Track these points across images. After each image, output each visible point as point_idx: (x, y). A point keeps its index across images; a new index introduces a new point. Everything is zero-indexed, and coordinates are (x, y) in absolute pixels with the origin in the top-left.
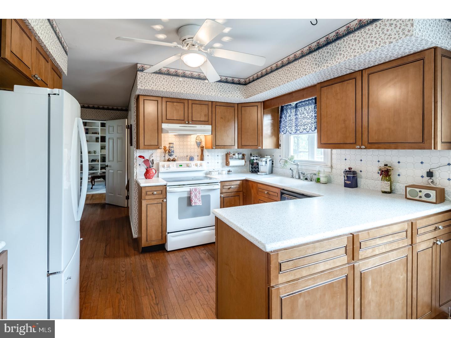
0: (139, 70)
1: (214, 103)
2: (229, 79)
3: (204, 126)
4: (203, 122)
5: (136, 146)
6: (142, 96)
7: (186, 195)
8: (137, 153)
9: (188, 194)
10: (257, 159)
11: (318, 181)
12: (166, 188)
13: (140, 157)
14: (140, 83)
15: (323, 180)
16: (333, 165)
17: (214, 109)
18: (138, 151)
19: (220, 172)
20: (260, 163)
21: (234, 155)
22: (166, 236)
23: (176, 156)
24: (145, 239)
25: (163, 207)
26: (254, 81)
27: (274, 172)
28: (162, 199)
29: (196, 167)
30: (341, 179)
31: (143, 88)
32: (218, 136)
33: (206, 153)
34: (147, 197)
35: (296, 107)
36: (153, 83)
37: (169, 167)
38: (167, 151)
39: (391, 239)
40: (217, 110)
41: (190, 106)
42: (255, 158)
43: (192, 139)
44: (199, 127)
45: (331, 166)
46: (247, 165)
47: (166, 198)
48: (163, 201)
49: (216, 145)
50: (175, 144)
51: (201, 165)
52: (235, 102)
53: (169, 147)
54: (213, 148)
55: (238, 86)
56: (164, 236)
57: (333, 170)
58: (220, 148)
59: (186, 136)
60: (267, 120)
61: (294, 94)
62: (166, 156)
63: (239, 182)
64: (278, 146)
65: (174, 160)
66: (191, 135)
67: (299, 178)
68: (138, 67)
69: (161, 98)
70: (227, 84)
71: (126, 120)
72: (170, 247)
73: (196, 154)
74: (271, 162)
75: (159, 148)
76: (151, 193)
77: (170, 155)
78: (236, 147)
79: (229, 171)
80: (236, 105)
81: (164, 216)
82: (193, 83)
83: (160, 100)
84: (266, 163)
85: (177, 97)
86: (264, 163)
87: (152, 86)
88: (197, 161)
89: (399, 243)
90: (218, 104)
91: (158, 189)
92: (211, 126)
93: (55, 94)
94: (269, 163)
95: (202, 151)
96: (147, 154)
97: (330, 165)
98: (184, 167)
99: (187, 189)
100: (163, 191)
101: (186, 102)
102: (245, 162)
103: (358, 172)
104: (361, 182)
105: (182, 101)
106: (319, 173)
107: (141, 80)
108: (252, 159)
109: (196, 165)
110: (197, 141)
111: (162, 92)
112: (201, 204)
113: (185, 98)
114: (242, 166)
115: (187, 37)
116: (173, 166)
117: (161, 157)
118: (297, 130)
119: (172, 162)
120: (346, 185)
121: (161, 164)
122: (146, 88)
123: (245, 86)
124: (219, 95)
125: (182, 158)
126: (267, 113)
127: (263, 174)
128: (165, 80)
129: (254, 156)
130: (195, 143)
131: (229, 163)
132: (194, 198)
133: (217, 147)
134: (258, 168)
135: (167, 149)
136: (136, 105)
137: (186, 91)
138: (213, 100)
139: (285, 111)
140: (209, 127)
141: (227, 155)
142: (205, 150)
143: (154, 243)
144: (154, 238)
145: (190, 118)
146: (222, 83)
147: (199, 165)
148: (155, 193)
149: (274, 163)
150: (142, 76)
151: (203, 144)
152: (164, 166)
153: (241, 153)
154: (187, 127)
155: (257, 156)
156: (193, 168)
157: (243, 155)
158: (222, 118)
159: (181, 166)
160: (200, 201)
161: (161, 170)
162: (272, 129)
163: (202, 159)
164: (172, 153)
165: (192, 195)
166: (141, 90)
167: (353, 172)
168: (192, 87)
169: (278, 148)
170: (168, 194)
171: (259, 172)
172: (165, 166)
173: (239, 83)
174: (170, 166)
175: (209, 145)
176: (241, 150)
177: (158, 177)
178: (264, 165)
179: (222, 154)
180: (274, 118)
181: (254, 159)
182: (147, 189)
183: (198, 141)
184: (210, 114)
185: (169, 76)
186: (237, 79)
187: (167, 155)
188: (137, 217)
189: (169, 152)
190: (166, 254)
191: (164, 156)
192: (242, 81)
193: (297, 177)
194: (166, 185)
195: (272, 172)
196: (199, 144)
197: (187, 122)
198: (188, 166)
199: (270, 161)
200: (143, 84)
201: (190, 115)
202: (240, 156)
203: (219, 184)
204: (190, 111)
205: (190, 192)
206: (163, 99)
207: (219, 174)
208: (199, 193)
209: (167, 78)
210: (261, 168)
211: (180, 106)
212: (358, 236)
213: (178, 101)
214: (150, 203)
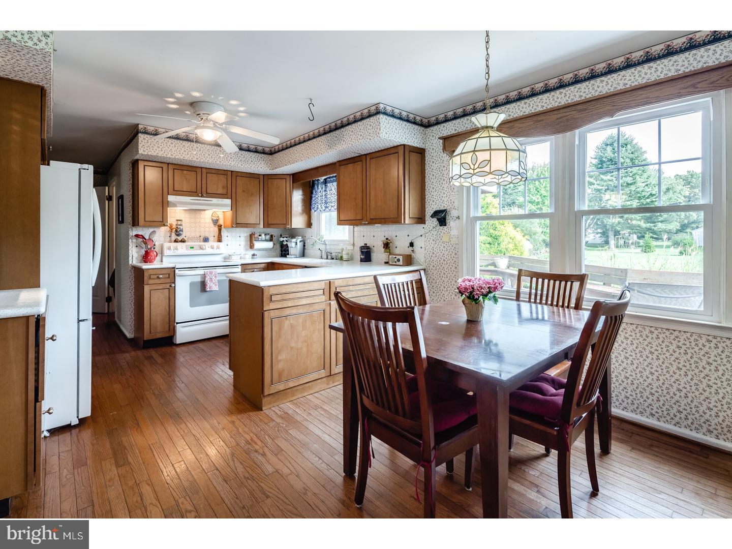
0: (140, 132)
1: (234, 174)
2: (252, 147)
3: (222, 201)
4: (221, 196)
5: (131, 223)
6: (142, 162)
7: (199, 279)
8: (134, 232)
9: (202, 278)
10: (287, 241)
11: (341, 258)
12: (175, 271)
13: (137, 236)
14: (142, 147)
15: (345, 257)
16: (355, 243)
17: (234, 181)
18: (134, 229)
19: (242, 256)
20: (289, 245)
21: (260, 235)
22: (174, 328)
23: (185, 237)
24: (149, 331)
25: (171, 293)
26: (279, 151)
27: (305, 254)
28: (170, 284)
29: (212, 250)
30: (358, 255)
31: (146, 153)
32: (239, 213)
33: (224, 233)
34: (151, 282)
35: (325, 182)
36: (158, 147)
37: (177, 249)
38: (174, 230)
39: (362, 288)
40: (238, 182)
41: (204, 175)
42: (285, 239)
43: (207, 216)
44: (215, 201)
45: (354, 243)
46: (277, 248)
47: (174, 283)
48: (171, 286)
49: (237, 224)
50: (184, 221)
51: (218, 248)
52: (259, 173)
53: (177, 225)
54: (233, 227)
55: (263, 155)
56: (172, 328)
57: (355, 247)
58: (242, 227)
59: (199, 212)
60: (297, 196)
61: (319, 169)
62: (172, 236)
63: (264, 265)
64: (309, 225)
65: (183, 241)
66: (205, 210)
67: (327, 258)
68: (140, 129)
69: (167, 165)
70: (249, 153)
71: (107, 188)
72: (179, 339)
73: (212, 234)
74: (302, 243)
75: (164, 225)
76: (156, 276)
77: (178, 235)
78: (262, 226)
79: (254, 255)
80: (262, 177)
81: (172, 303)
82: (208, 150)
83: (165, 167)
84: (296, 244)
85: (187, 164)
86: (293, 245)
87: (157, 152)
88: (213, 243)
89: (369, 291)
90: (239, 174)
91: (165, 272)
92: (230, 200)
93: (85, 169)
94: (300, 245)
95: (220, 230)
96: (146, 232)
97: (352, 243)
98: (197, 250)
99: (201, 272)
100: (171, 275)
101: (199, 171)
102: (274, 244)
103: (371, 247)
104: (374, 256)
105: (194, 169)
106: (342, 251)
107: (143, 143)
108: (281, 240)
109: (212, 248)
110: (213, 218)
111: (170, 158)
112: (218, 289)
113: (197, 165)
114: (270, 249)
115: (201, 113)
116: (182, 248)
117: (165, 237)
118: (326, 207)
119: (180, 243)
120: (362, 260)
121: (166, 245)
122: (149, 153)
123: (270, 156)
124: (240, 165)
125: (193, 239)
126: (297, 188)
127: (293, 256)
128: (173, 145)
129: (283, 237)
130: (211, 221)
131: (253, 245)
132: (208, 282)
133: (238, 225)
134: (288, 250)
135: (174, 226)
136: (131, 171)
137: (199, 158)
138: (233, 170)
139: (316, 186)
140: (228, 201)
141: (251, 236)
142: (223, 230)
143: (159, 336)
144: (159, 329)
145: (204, 190)
146: (243, 152)
147: (215, 247)
148: (161, 276)
149: (306, 244)
150: (144, 139)
151: (221, 222)
152: (169, 248)
153: (269, 234)
154: (200, 200)
155: (287, 237)
156: (208, 250)
157: (272, 236)
158: (244, 191)
159: (193, 248)
160: (216, 285)
161: (166, 252)
162: (303, 205)
163: (220, 240)
164: (181, 232)
165: (207, 279)
166: (142, 155)
167: (368, 247)
168: (207, 155)
169: (310, 228)
170: (176, 277)
171: (288, 254)
172: (172, 248)
173: (264, 153)
174: (178, 247)
175: (229, 222)
176: (269, 230)
177: (162, 261)
178: (294, 246)
179: (246, 235)
180: (304, 194)
181: (283, 241)
182: (151, 272)
183: (215, 218)
184: (229, 186)
185: (178, 141)
186: (261, 148)
187: (173, 234)
188: (133, 312)
189: (176, 231)
190: (174, 347)
191: (169, 235)
192: (267, 150)
193: (325, 257)
194: (174, 268)
195: (303, 254)
196: (215, 222)
197: (200, 195)
198: (201, 248)
199: (300, 242)
200: (146, 148)
201: (204, 186)
202: (268, 237)
203: (240, 267)
204: (204, 181)
205: (204, 276)
206: (170, 166)
207: (240, 258)
208: (215, 277)
209: (176, 143)
210: (291, 251)
211: (191, 176)
212: (334, 282)
213: (189, 169)
214: (155, 288)
